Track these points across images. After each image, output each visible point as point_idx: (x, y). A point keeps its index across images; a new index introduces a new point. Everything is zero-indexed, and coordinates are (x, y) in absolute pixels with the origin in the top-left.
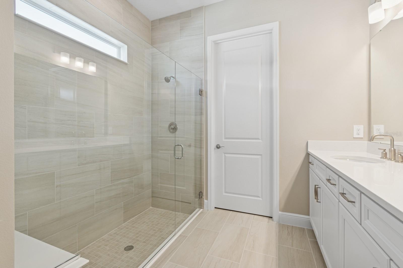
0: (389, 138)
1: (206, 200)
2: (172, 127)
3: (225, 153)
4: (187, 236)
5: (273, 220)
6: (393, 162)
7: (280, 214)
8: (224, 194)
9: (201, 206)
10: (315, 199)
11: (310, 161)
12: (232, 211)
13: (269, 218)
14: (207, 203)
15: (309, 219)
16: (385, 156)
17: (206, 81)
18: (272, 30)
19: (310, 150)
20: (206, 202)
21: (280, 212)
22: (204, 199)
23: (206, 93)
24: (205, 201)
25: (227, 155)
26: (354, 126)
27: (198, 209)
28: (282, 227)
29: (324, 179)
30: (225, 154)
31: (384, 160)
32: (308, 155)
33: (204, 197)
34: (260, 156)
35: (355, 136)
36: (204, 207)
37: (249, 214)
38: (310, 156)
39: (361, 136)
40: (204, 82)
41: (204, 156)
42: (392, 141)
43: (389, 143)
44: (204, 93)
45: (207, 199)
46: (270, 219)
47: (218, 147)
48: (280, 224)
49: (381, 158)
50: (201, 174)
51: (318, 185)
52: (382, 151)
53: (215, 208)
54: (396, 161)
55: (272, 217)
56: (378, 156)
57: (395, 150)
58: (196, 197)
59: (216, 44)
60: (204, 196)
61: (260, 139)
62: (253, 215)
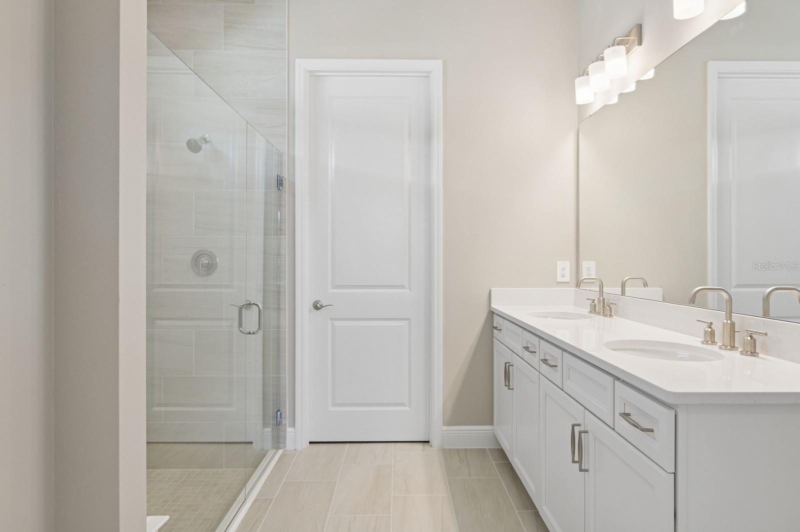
0: (598, 283)
1: (290, 427)
2: (204, 261)
3: (332, 319)
4: (273, 499)
5: (431, 446)
6: (602, 317)
7: (443, 431)
8: (331, 409)
9: (278, 441)
10: (506, 385)
11: (495, 326)
12: (348, 444)
13: (422, 443)
14: (293, 434)
15: (492, 432)
16: (593, 310)
17: (292, 159)
18: (430, 72)
19: (494, 306)
20: (293, 432)
21: (444, 428)
22: (286, 425)
23: (293, 185)
24: (289, 430)
25: (337, 323)
26: (558, 262)
27: (270, 453)
28: (448, 453)
29: (519, 348)
30: (335, 322)
31: (593, 315)
32: (492, 313)
33: (287, 421)
34: (407, 322)
35: (560, 279)
36: (285, 443)
37: (385, 444)
38: (494, 315)
39: (567, 279)
40: (285, 158)
41: (286, 328)
42: (601, 287)
43: (598, 289)
44: (286, 184)
45: (293, 425)
46: (426, 444)
47: (317, 307)
48: (444, 449)
49: (590, 312)
50: (278, 369)
51: (510, 363)
52: (591, 302)
53: (310, 443)
54: (605, 315)
55: (428, 442)
56: (586, 311)
57: (604, 300)
58: (265, 425)
59: (314, 77)
60: (285, 418)
61: (405, 288)
62: (393, 444)
